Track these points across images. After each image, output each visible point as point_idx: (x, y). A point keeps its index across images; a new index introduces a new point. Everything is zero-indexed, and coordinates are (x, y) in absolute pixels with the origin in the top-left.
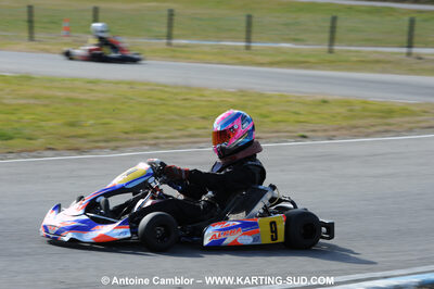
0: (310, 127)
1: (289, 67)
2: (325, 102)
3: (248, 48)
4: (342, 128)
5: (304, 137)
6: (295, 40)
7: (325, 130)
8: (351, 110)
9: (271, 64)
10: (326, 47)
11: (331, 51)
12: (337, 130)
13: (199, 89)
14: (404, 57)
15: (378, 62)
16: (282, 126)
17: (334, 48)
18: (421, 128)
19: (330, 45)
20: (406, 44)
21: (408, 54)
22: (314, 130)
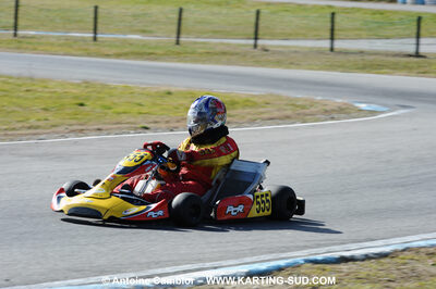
0: (153, 118)
1: (135, 59)
2: (169, 93)
3: (95, 39)
5: (146, 128)
6: (143, 32)
7: (167, 122)
9: (118, 56)
10: (174, 39)
11: (178, 43)
12: (178, 121)
13: (43, 81)
14: (251, 49)
15: (224, 53)
16: (124, 118)
17: (181, 39)
18: (263, 119)
19: (178, 37)
20: (253, 36)
21: (255, 46)
22: (156, 122)
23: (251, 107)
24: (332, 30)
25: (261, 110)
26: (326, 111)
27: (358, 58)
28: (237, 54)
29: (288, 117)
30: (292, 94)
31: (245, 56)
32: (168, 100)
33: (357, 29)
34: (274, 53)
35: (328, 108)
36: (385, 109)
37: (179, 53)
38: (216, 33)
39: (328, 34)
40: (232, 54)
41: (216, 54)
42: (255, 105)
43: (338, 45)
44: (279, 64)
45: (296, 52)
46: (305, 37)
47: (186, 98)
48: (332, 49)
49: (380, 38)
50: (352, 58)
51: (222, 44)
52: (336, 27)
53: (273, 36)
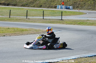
2: (9, 28)
4: (13, 34)
6: (2, 15)
7: (9, 34)
8: (14, 30)
11: (10, 17)
12: (11, 34)
15: (20, 20)
17: (11, 17)
18: (30, 34)
19: (10, 16)
20: (26, 16)
21: (27, 18)
22: (6, 35)
23: (27, 31)
24: (43, 14)
25: (29, 32)
26: (43, 32)
27: (49, 20)
28: (23, 20)
29: (35, 33)
30: (35, 28)
31: (24, 20)
32: (9, 30)
33: (48, 14)
34: (31, 19)
35: (43, 31)
36: (56, 31)
37: (10, 20)
38: (18, 15)
39: (42, 15)
40: (22, 20)
41: (18, 20)
42: (28, 31)
43: (45, 18)
44: (32, 22)
45: (36, 19)
46: (37, 16)
47: (12, 29)
48: (43, 19)
49: (53, 16)
50: (48, 20)
51: (19, 18)
52: (44, 14)
53: (30, 16)
